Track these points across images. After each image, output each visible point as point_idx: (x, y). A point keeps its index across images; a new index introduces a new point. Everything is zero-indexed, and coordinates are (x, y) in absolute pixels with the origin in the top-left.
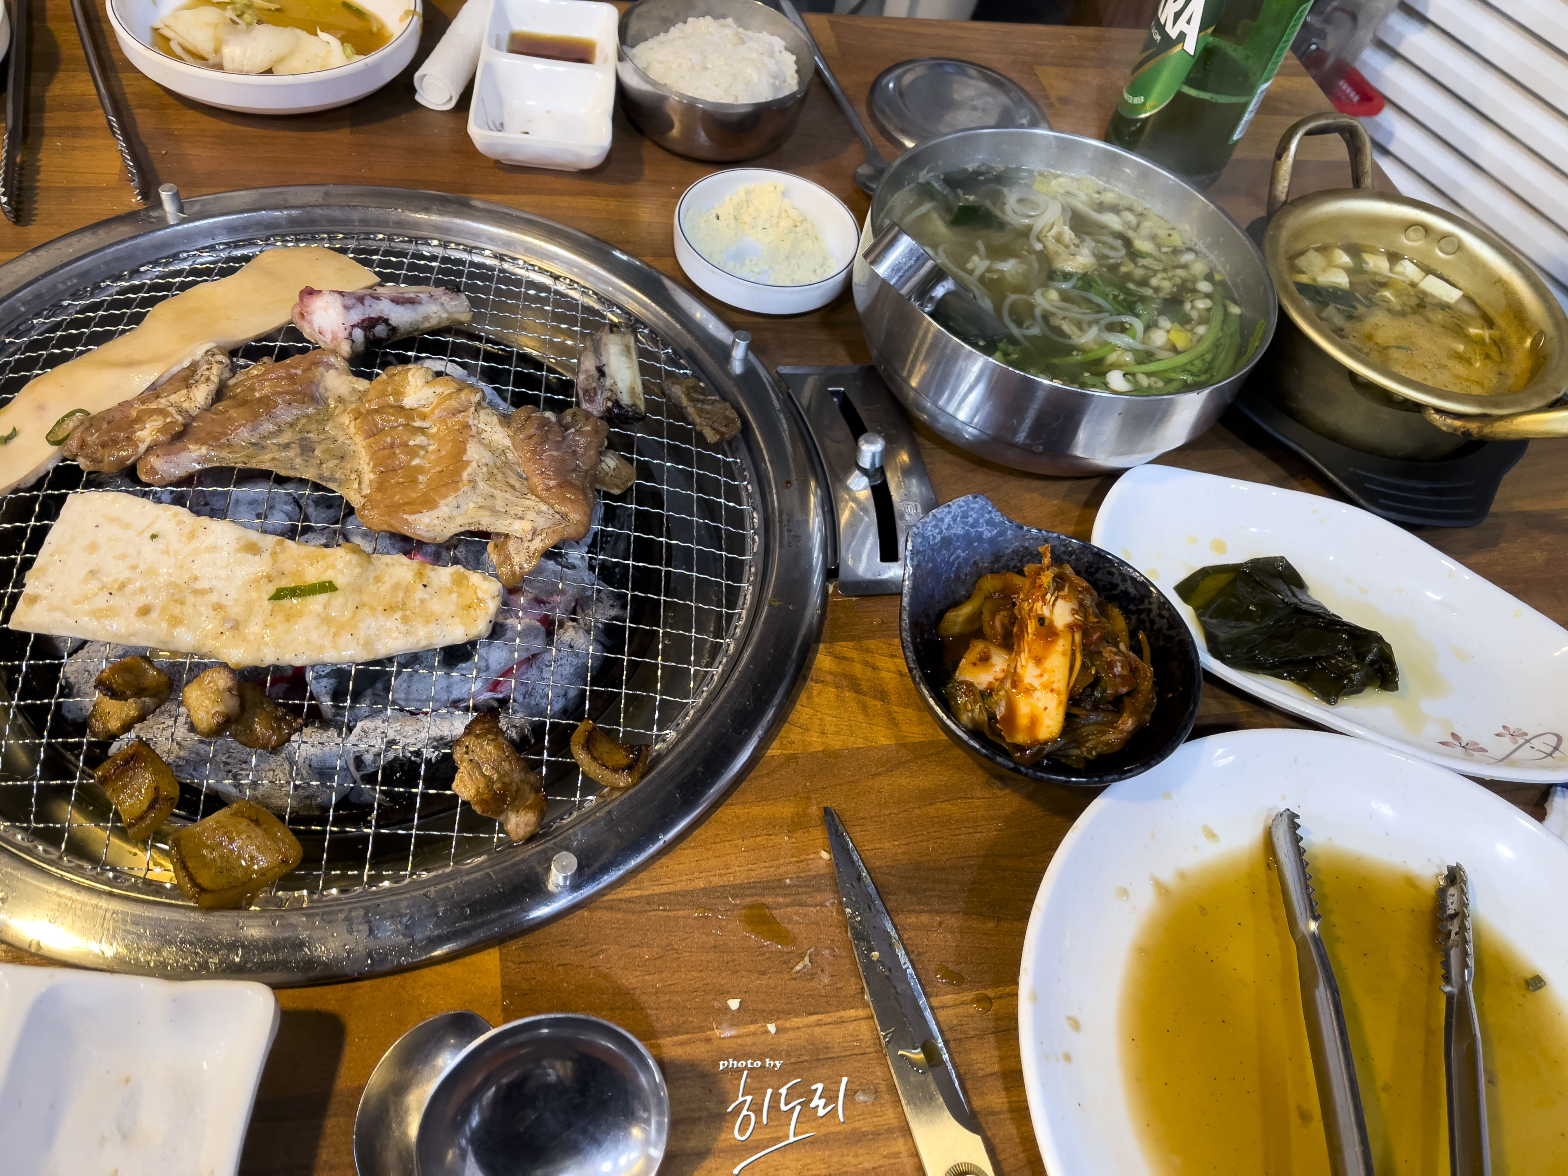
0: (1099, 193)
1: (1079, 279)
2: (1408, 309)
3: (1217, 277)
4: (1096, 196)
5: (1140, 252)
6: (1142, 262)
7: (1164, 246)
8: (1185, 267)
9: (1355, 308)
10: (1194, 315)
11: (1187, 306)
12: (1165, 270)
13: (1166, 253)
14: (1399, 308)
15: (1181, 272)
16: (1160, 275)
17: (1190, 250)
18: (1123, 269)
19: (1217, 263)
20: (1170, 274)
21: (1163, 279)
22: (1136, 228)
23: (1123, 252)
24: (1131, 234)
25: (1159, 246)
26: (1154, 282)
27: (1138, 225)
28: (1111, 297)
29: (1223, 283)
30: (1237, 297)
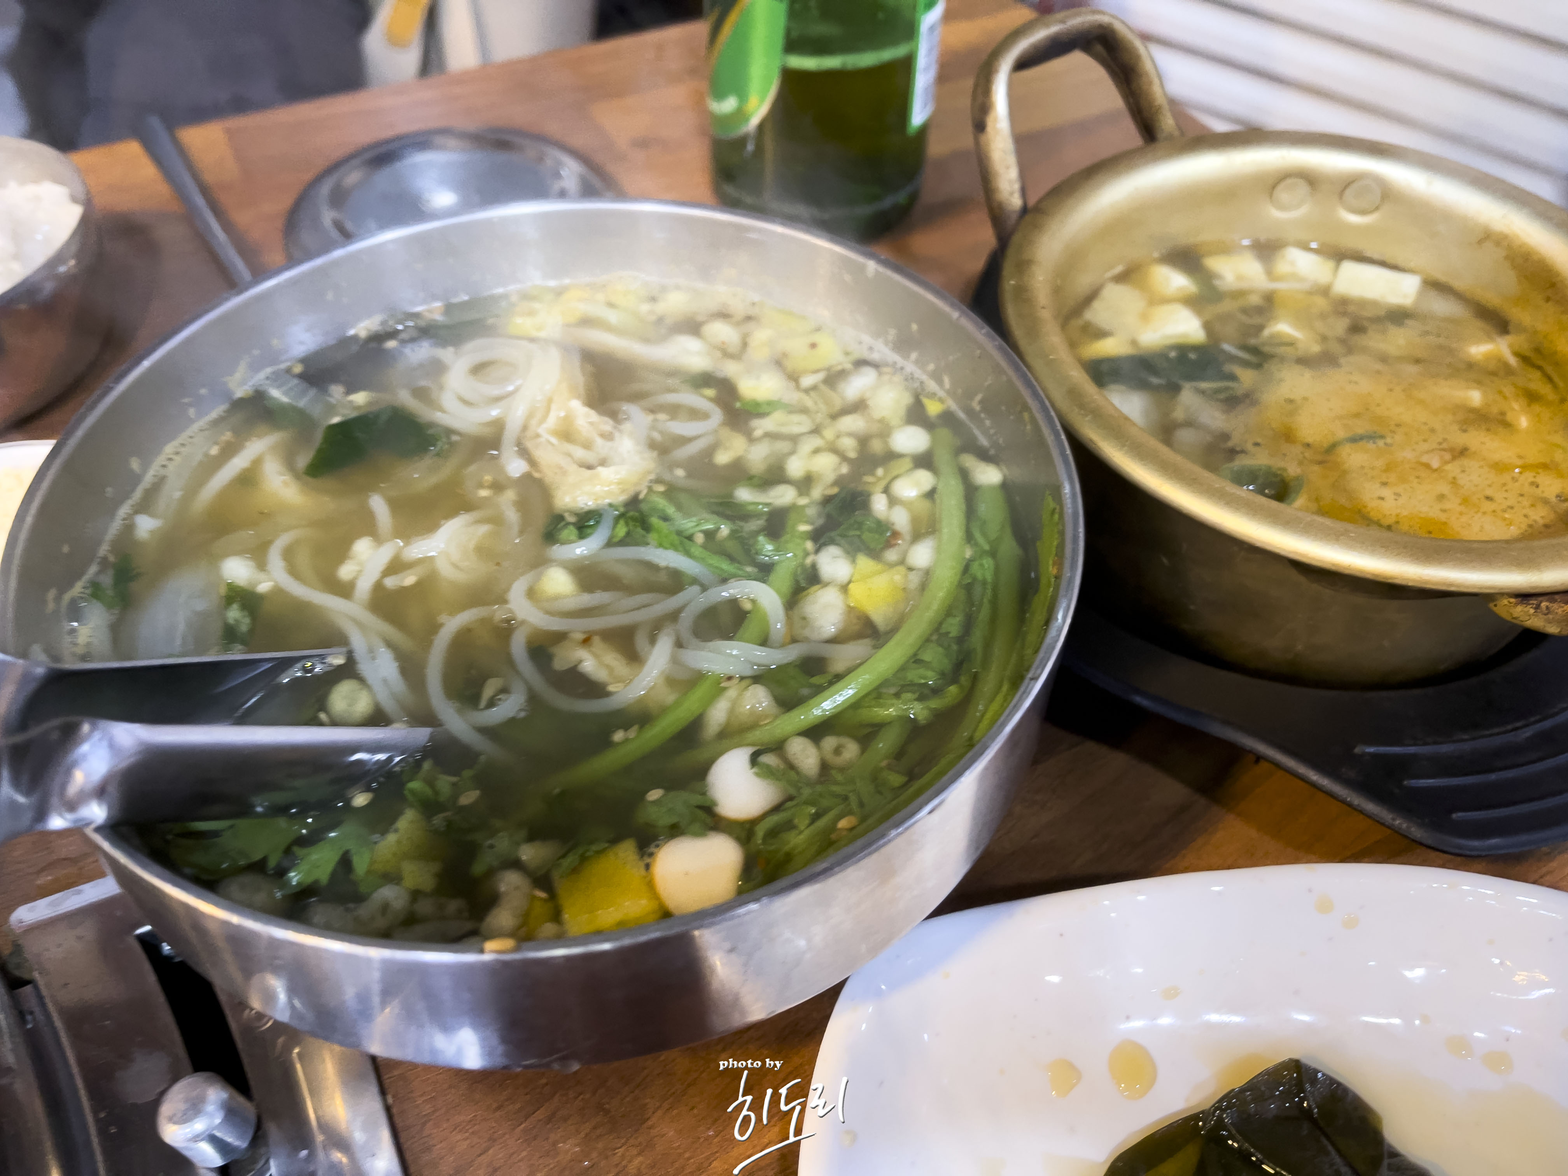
0: (653, 299)
1: (617, 519)
2: (1335, 348)
3: (933, 408)
4: (645, 308)
5: (757, 404)
6: (761, 426)
7: (806, 372)
8: (859, 406)
9: (1233, 377)
10: (900, 519)
11: (879, 504)
12: (816, 431)
13: (814, 388)
14: (1316, 348)
15: (852, 423)
16: (808, 445)
17: (861, 363)
18: (722, 458)
19: (924, 377)
20: (829, 434)
21: (816, 451)
22: (739, 353)
23: (717, 416)
24: (730, 369)
25: (793, 378)
26: (795, 467)
27: (745, 345)
28: (700, 538)
29: (947, 418)
30: (984, 441)
